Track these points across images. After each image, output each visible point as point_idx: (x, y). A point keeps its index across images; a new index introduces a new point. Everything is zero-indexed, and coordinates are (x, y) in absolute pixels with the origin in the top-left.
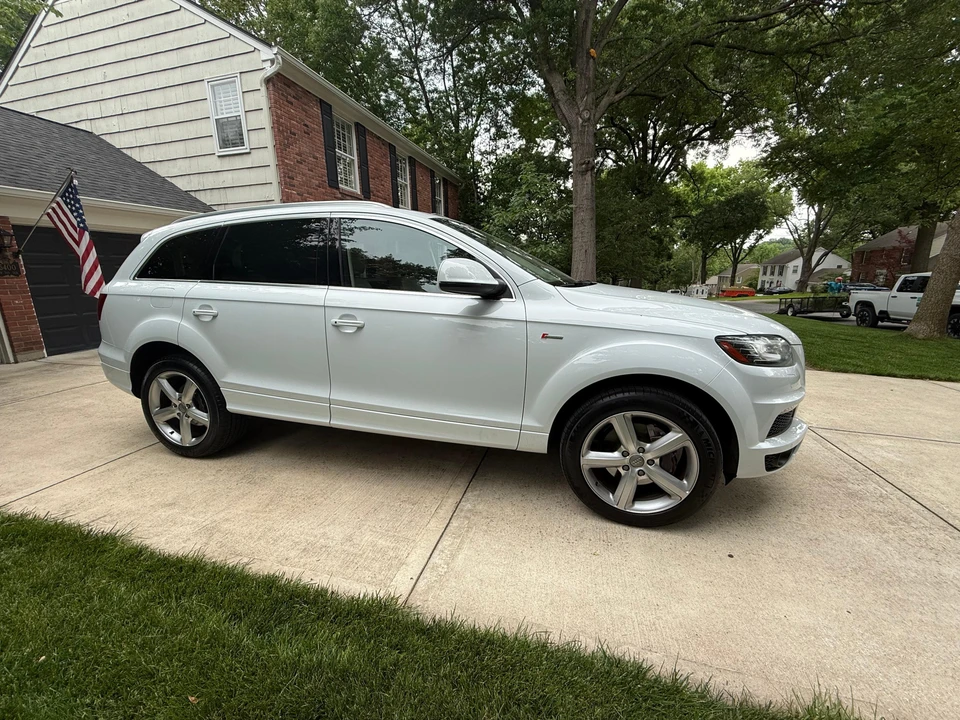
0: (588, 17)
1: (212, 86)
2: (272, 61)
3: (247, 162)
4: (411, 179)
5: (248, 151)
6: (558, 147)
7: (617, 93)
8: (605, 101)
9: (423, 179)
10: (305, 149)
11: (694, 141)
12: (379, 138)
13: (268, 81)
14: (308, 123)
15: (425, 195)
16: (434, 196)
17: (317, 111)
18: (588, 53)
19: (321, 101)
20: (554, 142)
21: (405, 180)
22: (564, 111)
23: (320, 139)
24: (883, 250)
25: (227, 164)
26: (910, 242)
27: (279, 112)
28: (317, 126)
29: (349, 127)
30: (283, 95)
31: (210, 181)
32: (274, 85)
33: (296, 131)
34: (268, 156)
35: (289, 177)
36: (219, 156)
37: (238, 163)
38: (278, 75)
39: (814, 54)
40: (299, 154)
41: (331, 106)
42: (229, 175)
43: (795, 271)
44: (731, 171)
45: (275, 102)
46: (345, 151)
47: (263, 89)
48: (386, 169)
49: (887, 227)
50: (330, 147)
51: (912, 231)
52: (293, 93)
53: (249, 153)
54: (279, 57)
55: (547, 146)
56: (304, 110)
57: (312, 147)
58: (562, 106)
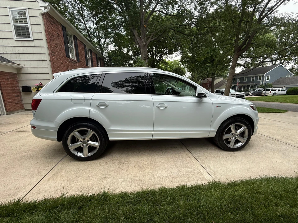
0: (143, 16)
1: (12, 11)
2: (45, 8)
3: (32, 44)
4: (91, 57)
5: (32, 40)
6: (128, 51)
7: (152, 39)
8: (149, 40)
9: (94, 57)
10: (58, 42)
11: (165, 54)
12: (81, 41)
13: (43, 14)
14: (58, 33)
15: (95, 63)
16: (97, 63)
17: (61, 29)
18: (144, 26)
19: (62, 26)
20: (127, 49)
21: (89, 57)
22: (138, 41)
23: (62, 39)
24: (205, 83)
25: (20, 44)
26: (209, 82)
27: (48, 27)
28: (61, 34)
29: (71, 36)
30: (49, 21)
31: (10, 50)
32: (46, 16)
33: (54, 35)
34: (44, 43)
35: (53, 52)
36: (16, 40)
37: (27, 44)
38: (47, 13)
39: (195, 36)
40: (56, 44)
41: (66, 28)
42: (22, 48)
43: (187, 89)
44: (172, 62)
45: (47, 23)
46: (70, 45)
47: (41, 17)
48: (83, 52)
49: (205, 78)
50: (66, 43)
51: (210, 79)
52: (53, 21)
53: (33, 41)
54: (49, 7)
55: (125, 50)
56: (57, 28)
57: (59, 41)
58: (137, 40)
